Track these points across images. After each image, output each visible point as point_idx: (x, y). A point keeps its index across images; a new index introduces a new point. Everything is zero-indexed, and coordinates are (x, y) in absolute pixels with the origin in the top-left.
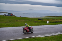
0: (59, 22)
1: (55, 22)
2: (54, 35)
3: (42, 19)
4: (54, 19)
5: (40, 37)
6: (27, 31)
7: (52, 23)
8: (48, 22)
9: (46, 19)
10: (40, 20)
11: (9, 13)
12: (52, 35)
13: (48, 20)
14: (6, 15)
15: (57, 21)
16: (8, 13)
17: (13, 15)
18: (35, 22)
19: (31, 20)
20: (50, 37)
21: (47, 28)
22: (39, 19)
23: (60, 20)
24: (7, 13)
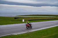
0: (34, 20)
1: (30, 20)
4: (29, 18)
5: (16, 34)
8: (23, 21)
13: (23, 18)
15: (32, 19)
20: (26, 34)
21: (23, 26)
23: (35, 18)
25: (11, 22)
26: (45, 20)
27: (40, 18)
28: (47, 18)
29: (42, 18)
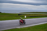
1: (31, 17)
2: (30, 26)
3: (21, 15)
4: (30, 14)
7: (29, 17)
9: (24, 14)
12: (29, 26)
13: (26, 15)
15: (32, 16)
23: (35, 15)
25: (15, 18)
26: (43, 16)
27: (39, 14)
28: (44, 15)
29: (40, 14)
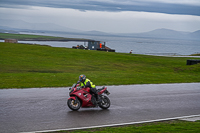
6: (83, 104)
10: (194, 66)
11: (93, 41)
14: (81, 47)
16: (89, 41)
17: (104, 46)
18: (177, 70)
19: (163, 65)
22: (190, 62)
24: (85, 40)
